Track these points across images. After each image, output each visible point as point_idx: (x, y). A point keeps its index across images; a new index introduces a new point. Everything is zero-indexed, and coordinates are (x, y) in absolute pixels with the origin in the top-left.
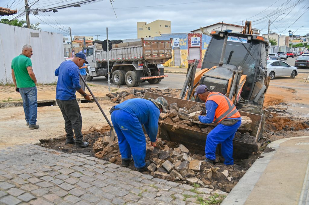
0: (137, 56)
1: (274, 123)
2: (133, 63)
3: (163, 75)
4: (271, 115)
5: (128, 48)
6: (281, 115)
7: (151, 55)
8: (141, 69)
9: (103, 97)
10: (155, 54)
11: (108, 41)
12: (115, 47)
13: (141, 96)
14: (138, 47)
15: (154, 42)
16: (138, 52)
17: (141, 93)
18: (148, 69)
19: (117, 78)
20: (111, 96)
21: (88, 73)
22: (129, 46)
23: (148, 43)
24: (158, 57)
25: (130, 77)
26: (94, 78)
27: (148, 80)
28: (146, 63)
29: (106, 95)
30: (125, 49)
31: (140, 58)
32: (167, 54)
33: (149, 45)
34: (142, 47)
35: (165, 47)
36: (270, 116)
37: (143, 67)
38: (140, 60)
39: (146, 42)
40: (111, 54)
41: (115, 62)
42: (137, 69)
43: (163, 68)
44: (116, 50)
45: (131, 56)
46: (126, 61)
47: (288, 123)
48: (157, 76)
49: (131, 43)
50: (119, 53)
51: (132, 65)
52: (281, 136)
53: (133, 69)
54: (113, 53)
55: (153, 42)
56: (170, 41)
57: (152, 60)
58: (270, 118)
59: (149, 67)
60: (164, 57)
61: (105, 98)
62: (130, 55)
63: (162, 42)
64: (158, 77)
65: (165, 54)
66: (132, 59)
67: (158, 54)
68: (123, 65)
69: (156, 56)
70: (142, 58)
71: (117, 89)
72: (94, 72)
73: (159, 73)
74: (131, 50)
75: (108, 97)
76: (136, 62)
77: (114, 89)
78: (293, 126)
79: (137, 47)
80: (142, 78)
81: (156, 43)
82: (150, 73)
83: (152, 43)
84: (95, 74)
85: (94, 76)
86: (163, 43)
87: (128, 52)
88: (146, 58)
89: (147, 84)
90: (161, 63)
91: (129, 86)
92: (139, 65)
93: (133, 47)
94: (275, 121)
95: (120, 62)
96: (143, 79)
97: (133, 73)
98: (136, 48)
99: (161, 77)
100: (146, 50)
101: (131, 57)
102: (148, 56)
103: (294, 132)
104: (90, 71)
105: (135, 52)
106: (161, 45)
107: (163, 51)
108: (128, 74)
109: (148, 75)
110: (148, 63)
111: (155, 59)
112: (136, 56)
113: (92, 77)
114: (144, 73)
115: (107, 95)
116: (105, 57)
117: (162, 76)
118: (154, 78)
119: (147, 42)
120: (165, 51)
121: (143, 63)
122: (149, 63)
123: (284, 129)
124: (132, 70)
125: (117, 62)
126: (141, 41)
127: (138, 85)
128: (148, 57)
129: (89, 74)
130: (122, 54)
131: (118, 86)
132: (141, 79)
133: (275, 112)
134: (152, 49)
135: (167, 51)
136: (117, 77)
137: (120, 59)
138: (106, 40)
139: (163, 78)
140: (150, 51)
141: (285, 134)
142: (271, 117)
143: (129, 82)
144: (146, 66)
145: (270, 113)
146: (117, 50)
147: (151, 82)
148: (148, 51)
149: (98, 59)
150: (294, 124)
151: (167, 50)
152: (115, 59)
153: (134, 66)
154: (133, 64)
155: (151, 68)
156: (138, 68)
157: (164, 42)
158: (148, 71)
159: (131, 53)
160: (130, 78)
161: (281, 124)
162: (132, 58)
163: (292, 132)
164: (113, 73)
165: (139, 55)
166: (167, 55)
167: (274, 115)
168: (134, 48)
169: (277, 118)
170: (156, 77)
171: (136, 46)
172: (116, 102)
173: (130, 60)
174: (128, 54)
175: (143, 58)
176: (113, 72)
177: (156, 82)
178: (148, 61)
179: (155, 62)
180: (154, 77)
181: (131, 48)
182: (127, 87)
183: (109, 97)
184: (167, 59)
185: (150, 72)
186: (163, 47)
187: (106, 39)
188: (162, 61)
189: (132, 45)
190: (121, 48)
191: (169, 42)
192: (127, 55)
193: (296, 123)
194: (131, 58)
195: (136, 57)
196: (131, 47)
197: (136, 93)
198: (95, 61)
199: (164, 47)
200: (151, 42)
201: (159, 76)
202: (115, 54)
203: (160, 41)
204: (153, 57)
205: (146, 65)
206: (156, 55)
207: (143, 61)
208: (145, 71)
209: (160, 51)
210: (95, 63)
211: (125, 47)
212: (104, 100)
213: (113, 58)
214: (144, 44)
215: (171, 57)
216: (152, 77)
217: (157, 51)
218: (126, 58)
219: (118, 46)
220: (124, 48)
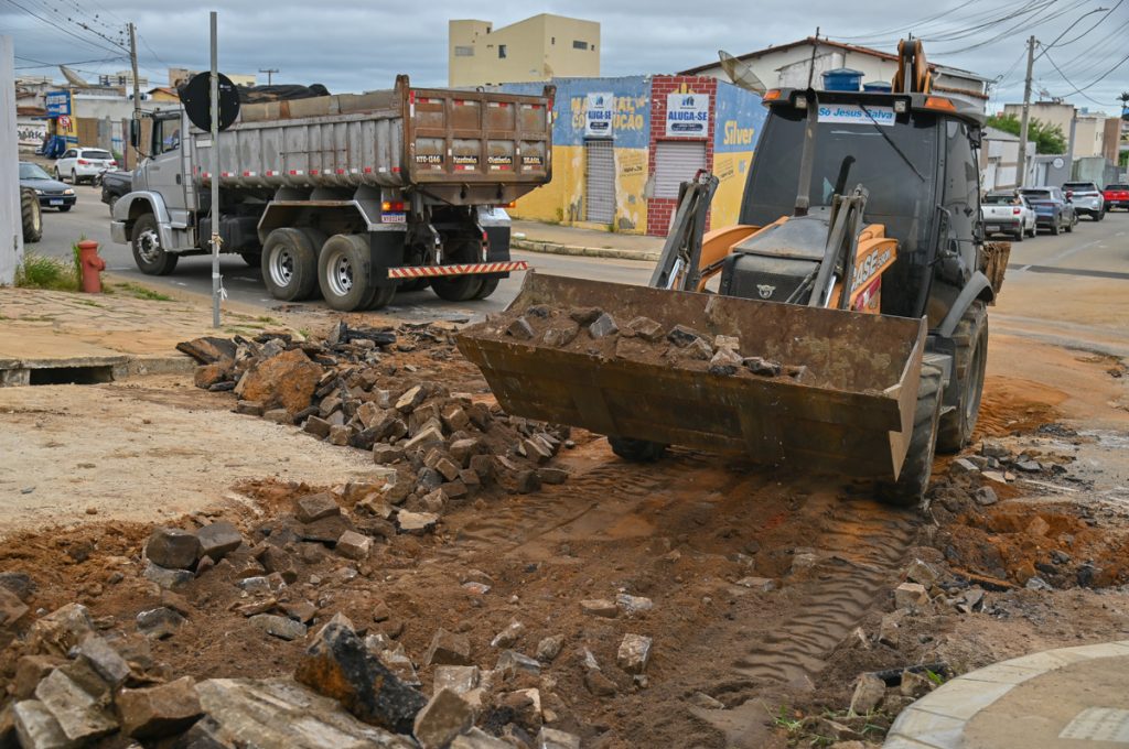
0: (377, 166)
1: (996, 539)
2: (356, 195)
3: (507, 258)
4: (987, 488)
5: (335, 124)
6: (1035, 491)
7: (444, 160)
8: (396, 229)
9: (162, 355)
10: (465, 160)
11: (214, 81)
12: (278, 114)
13: (370, 360)
14: (382, 119)
15: (462, 101)
16: (383, 145)
17: (373, 344)
18: (431, 226)
19: (285, 265)
20: (202, 353)
21: (154, 236)
22: (340, 112)
23: (431, 101)
24: (479, 172)
25: (344, 265)
26: (182, 260)
27: (434, 281)
28: (423, 200)
29: (177, 348)
30: (322, 125)
31: (389, 174)
32: (526, 160)
33: (435, 115)
34: (400, 122)
35: (518, 125)
36: (983, 493)
37: (402, 219)
38: (389, 186)
39: (421, 98)
40: (262, 149)
41: (277, 186)
42: (372, 226)
43: (507, 230)
44: (284, 128)
45: (349, 159)
46: (327, 184)
47: (1070, 538)
48: (473, 266)
49: (348, 101)
50: (295, 145)
51: (354, 207)
52: (1013, 626)
53: (356, 225)
54: (270, 143)
55: (460, 97)
56: (544, 100)
57: (447, 186)
58: (978, 504)
59: (432, 222)
60: (509, 175)
61: (169, 362)
62: (343, 158)
63: (504, 100)
64: (479, 270)
65: (517, 162)
66: (351, 175)
67: (481, 160)
68: (314, 202)
69: (467, 168)
70: (398, 174)
71: (268, 320)
72: (184, 230)
73: (485, 251)
74: (348, 131)
75: (187, 358)
76: (373, 190)
77: (251, 319)
78: (1091, 556)
79: (376, 121)
80: (398, 271)
81: (471, 104)
82: (437, 246)
83: (454, 105)
84: (188, 241)
85: (180, 250)
86: (509, 109)
87: (334, 141)
88: (419, 175)
89: (429, 302)
90: (497, 202)
91: (336, 308)
92: (386, 206)
93: (361, 116)
94: (1005, 526)
95: (300, 190)
96: (401, 275)
97: (355, 244)
98: (372, 125)
99: (495, 270)
100: (418, 137)
101: (349, 166)
102: (427, 165)
103: (1090, 596)
104: (164, 227)
105: (369, 144)
106: (498, 117)
107: (507, 146)
108: (334, 250)
109: (428, 261)
110: (430, 202)
111: (464, 180)
112: (370, 164)
113: (173, 256)
114: (408, 249)
115: (181, 347)
116: (233, 160)
117: (498, 267)
118: (457, 272)
119: (427, 99)
120: (516, 147)
121: (406, 196)
122: (437, 199)
123: (1043, 570)
124: (355, 233)
125: (287, 189)
126: (395, 92)
127: (380, 300)
128: (427, 171)
129: (158, 240)
130: (309, 153)
131: (285, 304)
132: (391, 275)
133: (1010, 476)
134: (451, 131)
135: (525, 147)
136: (285, 259)
137: (300, 172)
138: (207, 75)
139: (506, 275)
140: (439, 144)
141: (1041, 607)
142: (985, 501)
143: (337, 285)
144: (419, 215)
145: (985, 478)
146: (288, 130)
147: (451, 291)
148: (429, 142)
149: (203, 171)
150: (1100, 547)
151: (528, 141)
152: (275, 173)
153: (361, 209)
154: (355, 202)
155: (444, 226)
156: (380, 222)
157: (513, 104)
158: (430, 239)
159: (348, 150)
160: (343, 270)
161: (1032, 545)
162: (354, 171)
163: (1079, 599)
164: (266, 241)
165: (383, 160)
166: (526, 168)
167: (1004, 490)
168: (362, 122)
169: (1013, 507)
170: (470, 271)
171: (374, 116)
172: (214, 386)
173: (345, 182)
174: (335, 152)
175: (405, 171)
176: (265, 236)
177: (471, 291)
178: (430, 190)
179: (463, 196)
180: (456, 269)
181: (348, 123)
182: (323, 313)
183: (196, 358)
184: (525, 186)
185: (437, 241)
186: (509, 124)
187: (209, 70)
188: (498, 192)
189: (353, 109)
190: (305, 121)
191: (535, 106)
192: (329, 158)
193: (1109, 540)
194: (346, 173)
195: (373, 167)
196: (348, 118)
197: (348, 342)
198: (188, 181)
199: (514, 128)
200: (449, 100)
201: (482, 266)
202: (278, 148)
203: (491, 98)
204: (456, 172)
205: (420, 210)
206: (470, 160)
207: (404, 189)
208: (414, 236)
209: (490, 144)
210: (190, 189)
211: (324, 119)
212: (163, 373)
213: (267, 169)
214: (412, 106)
215: (543, 173)
216: (446, 268)
217: (474, 145)
218: (327, 172)
219: (293, 112)
220: (317, 120)
